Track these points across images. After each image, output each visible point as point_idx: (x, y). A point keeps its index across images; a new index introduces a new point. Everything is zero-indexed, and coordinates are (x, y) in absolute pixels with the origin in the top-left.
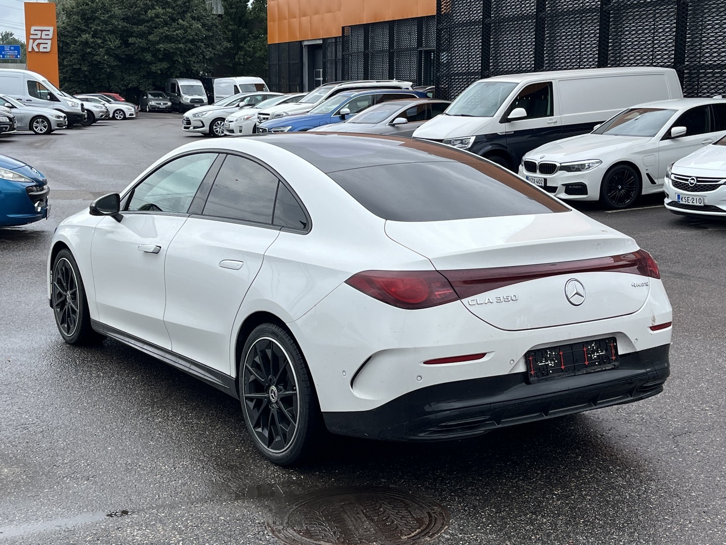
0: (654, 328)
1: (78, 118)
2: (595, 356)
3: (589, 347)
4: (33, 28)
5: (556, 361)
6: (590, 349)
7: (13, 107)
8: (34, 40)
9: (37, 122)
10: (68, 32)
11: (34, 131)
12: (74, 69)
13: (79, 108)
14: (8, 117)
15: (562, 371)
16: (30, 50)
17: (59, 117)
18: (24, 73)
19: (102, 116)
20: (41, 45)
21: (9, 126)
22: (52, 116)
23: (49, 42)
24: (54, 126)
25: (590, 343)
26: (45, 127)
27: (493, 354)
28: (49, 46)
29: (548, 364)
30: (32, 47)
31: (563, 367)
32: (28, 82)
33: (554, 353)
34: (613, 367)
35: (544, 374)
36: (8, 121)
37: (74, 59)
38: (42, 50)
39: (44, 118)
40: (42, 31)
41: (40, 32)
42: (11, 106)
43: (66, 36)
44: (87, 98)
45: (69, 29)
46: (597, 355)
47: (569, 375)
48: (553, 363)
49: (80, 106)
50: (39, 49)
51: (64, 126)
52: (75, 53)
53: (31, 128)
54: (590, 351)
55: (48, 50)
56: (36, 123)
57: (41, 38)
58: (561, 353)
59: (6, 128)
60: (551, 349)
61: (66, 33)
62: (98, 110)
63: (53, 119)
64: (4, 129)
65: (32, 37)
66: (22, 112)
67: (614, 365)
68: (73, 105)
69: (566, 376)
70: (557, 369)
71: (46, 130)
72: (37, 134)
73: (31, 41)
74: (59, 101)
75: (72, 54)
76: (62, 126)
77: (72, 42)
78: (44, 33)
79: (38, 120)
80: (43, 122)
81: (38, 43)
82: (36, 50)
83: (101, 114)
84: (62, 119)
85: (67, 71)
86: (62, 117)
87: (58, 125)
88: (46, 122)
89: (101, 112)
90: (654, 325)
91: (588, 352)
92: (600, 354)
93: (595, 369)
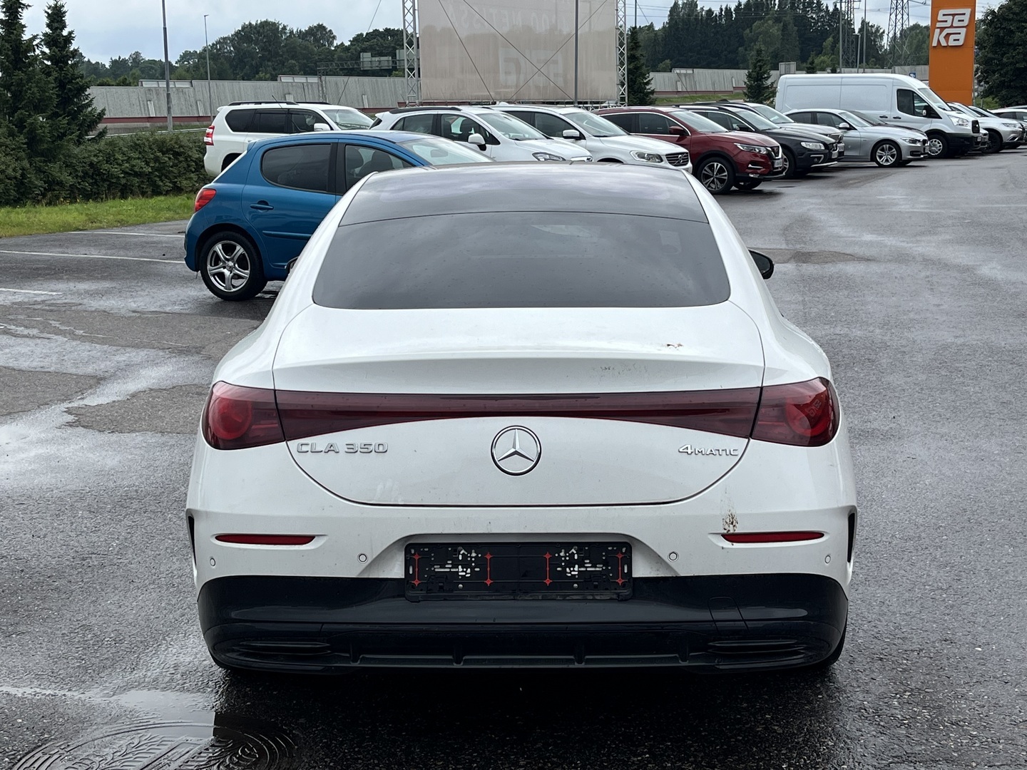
0: (732, 538)
1: (966, 143)
2: (575, 571)
3: (562, 554)
4: (942, 12)
5: (477, 569)
6: (565, 557)
7: (851, 128)
8: (942, 29)
9: (883, 150)
10: (1014, 14)
11: (878, 163)
12: (1019, 69)
13: (970, 127)
14: (822, 142)
15: (485, 587)
16: (935, 44)
17: (914, 141)
18: (893, 79)
19: (1014, 138)
20: (952, 36)
21: (822, 156)
22: (905, 140)
23: (963, 31)
24: (906, 156)
25: (568, 546)
26: (893, 156)
27: (325, 538)
28: (962, 38)
29: (458, 572)
30: (939, 41)
31: (489, 582)
32: (899, 91)
33: (474, 555)
34: (615, 597)
35: (445, 588)
36: (823, 148)
37: (1018, 53)
38: (951, 43)
39: (892, 143)
40: (954, 15)
41: (951, 17)
42: (848, 126)
43: (1010, 20)
44: (1015, 112)
45: (1017, 10)
46: (578, 571)
47: (501, 598)
48: (469, 571)
49: (970, 124)
50: (947, 42)
51: (922, 154)
52: (1021, 45)
53: (873, 159)
54: (563, 561)
55: (960, 43)
56: (881, 150)
57: (952, 27)
58: (488, 557)
59: (820, 158)
60: (469, 547)
61: (1011, 16)
62: (1009, 129)
63: (904, 144)
64: (816, 160)
65: (938, 25)
66: (863, 134)
67: (618, 595)
68: (960, 123)
69: (494, 598)
70: (473, 584)
71: (893, 160)
72: (881, 166)
73: (937, 31)
74: (940, 118)
75: (1015, 46)
76: (919, 155)
77: (1018, 28)
78: (957, 18)
79: (884, 146)
80: (890, 149)
81: (948, 34)
82: (944, 43)
83: (1012, 135)
84: (919, 145)
85: (1006, 73)
86: (919, 141)
87: (912, 153)
88: (894, 150)
89: (1013, 132)
90: (732, 531)
91: (556, 561)
92: (588, 569)
93: (568, 596)
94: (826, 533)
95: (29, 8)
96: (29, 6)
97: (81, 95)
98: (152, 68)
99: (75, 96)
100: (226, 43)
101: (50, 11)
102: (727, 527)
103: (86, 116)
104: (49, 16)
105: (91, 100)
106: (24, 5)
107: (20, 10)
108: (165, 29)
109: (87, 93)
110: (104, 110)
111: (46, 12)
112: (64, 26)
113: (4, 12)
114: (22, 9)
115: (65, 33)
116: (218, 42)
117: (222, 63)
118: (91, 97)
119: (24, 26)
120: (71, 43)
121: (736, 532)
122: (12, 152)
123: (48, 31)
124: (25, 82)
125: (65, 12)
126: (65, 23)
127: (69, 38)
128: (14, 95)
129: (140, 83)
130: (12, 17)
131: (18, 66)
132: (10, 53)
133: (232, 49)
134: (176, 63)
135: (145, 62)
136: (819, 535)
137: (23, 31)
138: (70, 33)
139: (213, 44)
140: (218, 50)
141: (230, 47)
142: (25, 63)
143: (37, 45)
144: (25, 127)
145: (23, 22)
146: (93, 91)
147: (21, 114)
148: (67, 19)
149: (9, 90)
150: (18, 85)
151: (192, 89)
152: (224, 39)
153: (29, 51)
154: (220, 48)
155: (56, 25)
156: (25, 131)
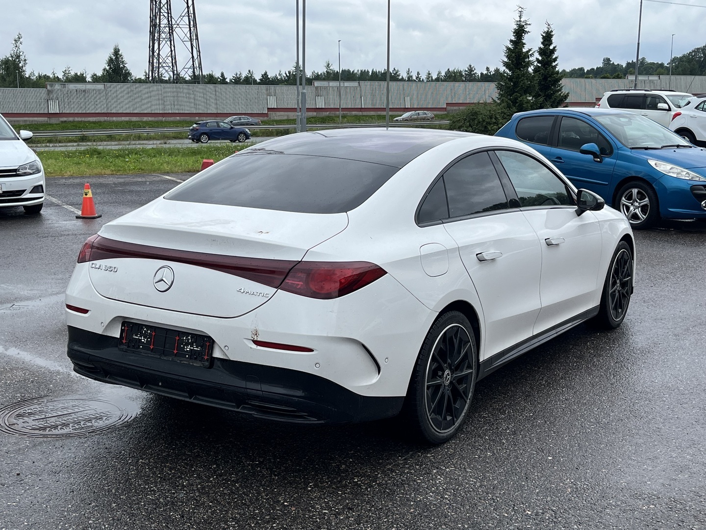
0: (257, 343)
2: (188, 348)
3: (184, 338)
5: (149, 340)
6: (185, 340)
15: (150, 349)
25: (187, 334)
29: (141, 339)
31: (152, 347)
33: (149, 332)
34: (202, 365)
35: (135, 347)
46: (190, 349)
47: (154, 356)
48: (146, 340)
54: (184, 342)
58: (154, 334)
60: (148, 327)
69: (152, 356)
70: (146, 347)
90: (255, 339)
91: (181, 342)
92: (195, 349)
93: (182, 361)
94: (316, 350)
95: (529, 33)
96: (529, 32)
97: (556, 84)
98: (652, 67)
99: (552, 85)
100: (699, 52)
101: (544, 35)
102: (253, 336)
103: (557, 97)
104: (544, 38)
105: (561, 88)
106: (526, 31)
107: (523, 34)
108: (639, 44)
109: (560, 83)
110: (568, 93)
111: (542, 35)
112: (551, 44)
113: (515, 36)
114: (525, 34)
115: (551, 47)
116: (693, 51)
117: (694, 65)
118: (562, 85)
119: (525, 44)
120: (554, 53)
121: (258, 340)
122: (507, 117)
123: (542, 46)
124: (520, 76)
125: (553, 35)
126: (552, 41)
127: (554, 50)
128: (514, 83)
129: (626, 77)
130: (518, 39)
131: (518, 67)
132: (514, 59)
133: (702, 55)
134: (668, 64)
135: (648, 64)
136: (311, 350)
137: (524, 47)
138: (554, 48)
139: (690, 53)
140: (693, 56)
141: (701, 54)
142: (522, 65)
143: (530, 55)
144: (517, 103)
145: (524, 41)
146: (563, 82)
147: (516, 95)
148: (553, 39)
149: (512, 81)
150: (517, 78)
151: (659, 81)
152: (698, 49)
153: (526, 58)
154: (694, 55)
155: (546, 43)
156: (517, 105)
